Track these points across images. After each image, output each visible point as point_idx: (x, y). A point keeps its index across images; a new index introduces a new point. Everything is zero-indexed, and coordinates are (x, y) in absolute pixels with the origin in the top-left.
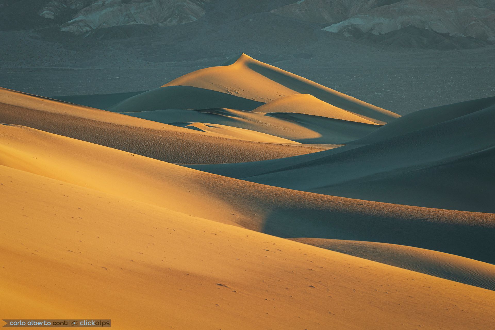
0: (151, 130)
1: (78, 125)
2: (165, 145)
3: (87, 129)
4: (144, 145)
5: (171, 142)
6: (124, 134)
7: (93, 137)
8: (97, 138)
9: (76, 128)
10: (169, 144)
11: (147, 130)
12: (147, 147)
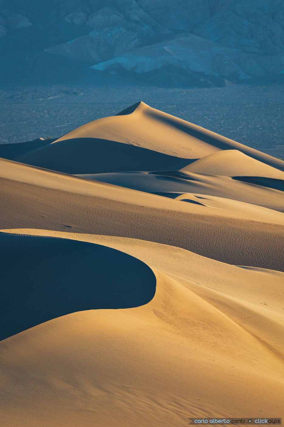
0: (193, 215)
1: (106, 209)
2: (217, 236)
3: (118, 214)
4: (192, 236)
5: (223, 231)
6: (164, 221)
7: (128, 226)
8: (133, 226)
9: (105, 213)
10: (222, 235)
11: (189, 215)
12: (197, 238)
